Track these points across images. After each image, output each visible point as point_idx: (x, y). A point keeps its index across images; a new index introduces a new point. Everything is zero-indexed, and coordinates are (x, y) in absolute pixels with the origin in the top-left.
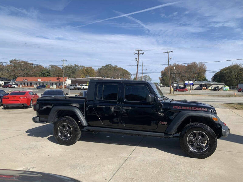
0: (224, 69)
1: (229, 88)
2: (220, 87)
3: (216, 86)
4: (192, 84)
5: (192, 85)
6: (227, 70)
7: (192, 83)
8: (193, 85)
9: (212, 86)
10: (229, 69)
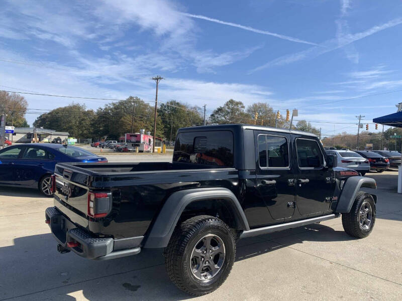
0: (58, 109)
1: (76, 140)
2: (63, 138)
3: (56, 137)
4: (12, 131)
5: (11, 135)
6: (63, 112)
7: (11, 129)
8: (15, 134)
9: (49, 137)
10: (67, 111)
